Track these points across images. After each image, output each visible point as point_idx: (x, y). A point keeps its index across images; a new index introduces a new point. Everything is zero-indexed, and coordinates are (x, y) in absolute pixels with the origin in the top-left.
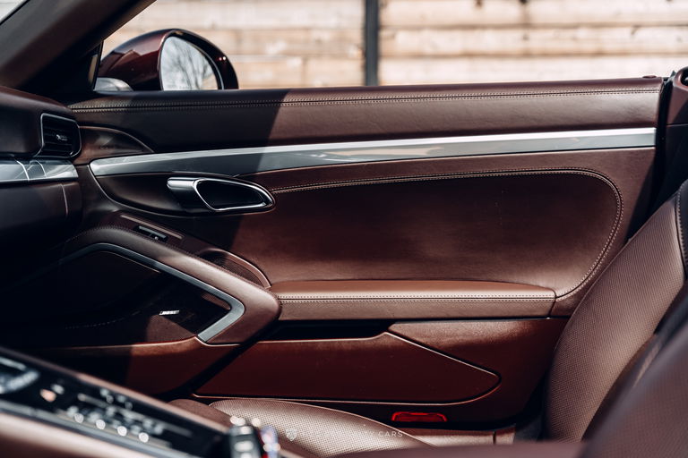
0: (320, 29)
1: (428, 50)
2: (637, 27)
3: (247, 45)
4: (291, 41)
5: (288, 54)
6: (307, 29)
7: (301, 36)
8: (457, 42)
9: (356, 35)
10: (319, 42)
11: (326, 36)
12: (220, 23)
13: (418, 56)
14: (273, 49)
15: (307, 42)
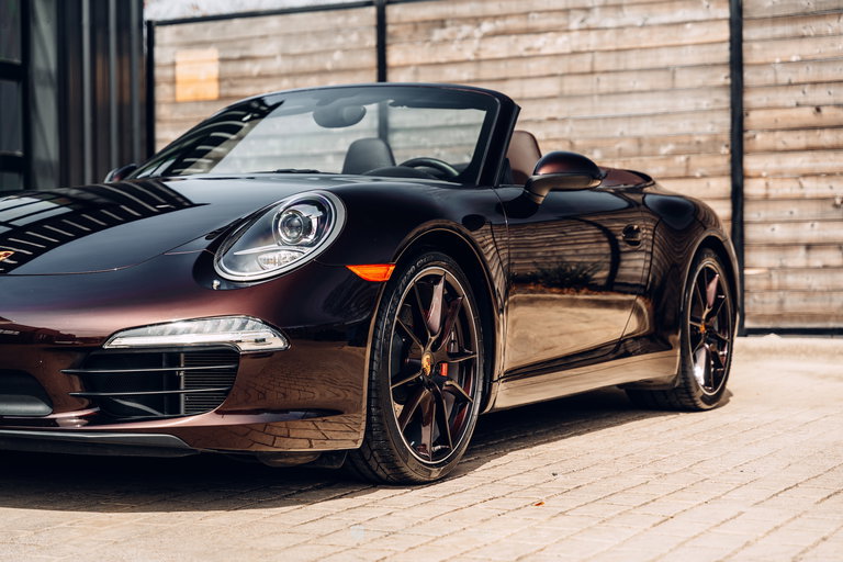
0: (699, 134)
1: (780, 146)
3: (646, 148)
4: (677, 144)
5: (675, 154)
6: (690, 135)
7: (686, 140)
8: (802, 140)
9: (726, 138)
10: (698, 143)
11: (703, 139)
12: (626, 133)
13: (774, 151)
14: (664, 150)
15: (689, 143)
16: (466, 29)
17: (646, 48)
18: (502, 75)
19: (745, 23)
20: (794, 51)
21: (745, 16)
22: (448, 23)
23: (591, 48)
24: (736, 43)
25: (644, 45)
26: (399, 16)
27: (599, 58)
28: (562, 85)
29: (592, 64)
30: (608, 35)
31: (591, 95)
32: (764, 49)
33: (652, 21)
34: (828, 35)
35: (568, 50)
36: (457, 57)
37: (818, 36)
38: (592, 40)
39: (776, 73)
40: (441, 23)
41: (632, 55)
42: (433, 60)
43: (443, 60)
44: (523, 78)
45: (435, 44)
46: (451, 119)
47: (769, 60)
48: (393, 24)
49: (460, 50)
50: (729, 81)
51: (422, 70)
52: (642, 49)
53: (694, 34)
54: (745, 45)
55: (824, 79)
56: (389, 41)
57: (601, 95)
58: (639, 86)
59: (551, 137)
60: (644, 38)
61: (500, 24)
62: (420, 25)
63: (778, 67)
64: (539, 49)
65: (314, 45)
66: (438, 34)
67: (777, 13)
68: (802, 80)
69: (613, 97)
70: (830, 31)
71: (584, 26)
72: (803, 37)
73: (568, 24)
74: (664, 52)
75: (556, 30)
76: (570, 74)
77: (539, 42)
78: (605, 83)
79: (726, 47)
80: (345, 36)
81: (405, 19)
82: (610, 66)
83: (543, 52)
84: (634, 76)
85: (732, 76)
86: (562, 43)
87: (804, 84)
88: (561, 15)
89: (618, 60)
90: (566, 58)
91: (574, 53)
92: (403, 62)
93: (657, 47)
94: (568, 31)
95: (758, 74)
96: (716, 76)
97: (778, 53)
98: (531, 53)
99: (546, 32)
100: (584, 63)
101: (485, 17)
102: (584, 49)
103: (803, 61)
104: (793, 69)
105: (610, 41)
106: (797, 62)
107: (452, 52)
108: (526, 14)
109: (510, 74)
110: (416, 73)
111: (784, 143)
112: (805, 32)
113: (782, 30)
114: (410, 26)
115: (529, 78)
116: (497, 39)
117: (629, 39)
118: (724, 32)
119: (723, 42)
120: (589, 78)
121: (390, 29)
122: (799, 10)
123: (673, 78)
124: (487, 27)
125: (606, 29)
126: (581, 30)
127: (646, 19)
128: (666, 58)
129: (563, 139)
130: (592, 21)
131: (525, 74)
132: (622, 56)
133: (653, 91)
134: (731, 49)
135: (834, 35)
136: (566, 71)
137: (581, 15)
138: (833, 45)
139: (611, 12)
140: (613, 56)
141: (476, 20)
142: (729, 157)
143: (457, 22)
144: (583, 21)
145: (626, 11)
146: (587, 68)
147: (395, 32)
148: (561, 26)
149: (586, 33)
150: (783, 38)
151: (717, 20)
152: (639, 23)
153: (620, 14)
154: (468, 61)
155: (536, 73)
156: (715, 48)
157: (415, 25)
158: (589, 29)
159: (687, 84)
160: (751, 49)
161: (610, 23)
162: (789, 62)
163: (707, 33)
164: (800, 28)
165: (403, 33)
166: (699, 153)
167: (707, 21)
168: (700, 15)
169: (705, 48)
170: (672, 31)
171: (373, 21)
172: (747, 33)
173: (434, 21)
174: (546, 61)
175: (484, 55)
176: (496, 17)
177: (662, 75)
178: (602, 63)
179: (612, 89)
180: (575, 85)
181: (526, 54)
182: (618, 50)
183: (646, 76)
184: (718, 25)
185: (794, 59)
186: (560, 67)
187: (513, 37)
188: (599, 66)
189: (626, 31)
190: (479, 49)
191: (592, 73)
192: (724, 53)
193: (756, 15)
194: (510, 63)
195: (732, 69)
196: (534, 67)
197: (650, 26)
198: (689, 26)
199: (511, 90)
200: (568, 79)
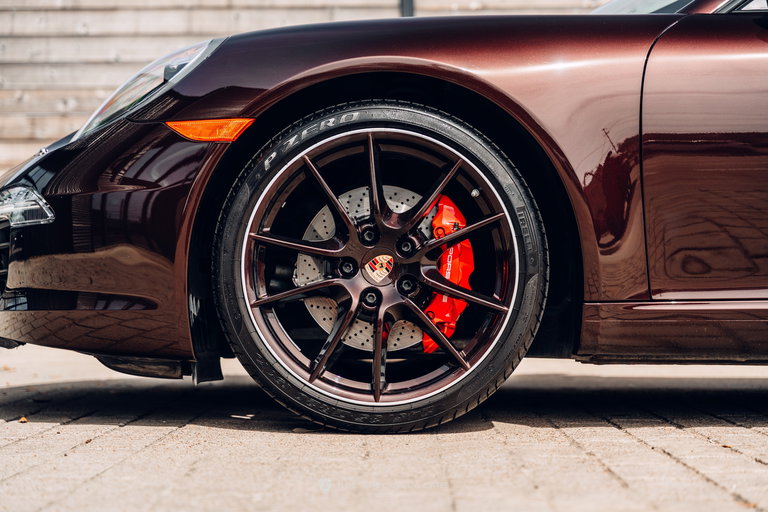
18: (112, 4)
28: (190, 20)
44: (138, 9)
76: (200, 8)
78: (246, 21)
115: (146, 9)
120: (226, 14)
131: (140, 4)
136: (196, 3)
155: (157, 4)
180: (206, 21)
191: (229, 7)
199: (121, 23)
200: (197, 14)
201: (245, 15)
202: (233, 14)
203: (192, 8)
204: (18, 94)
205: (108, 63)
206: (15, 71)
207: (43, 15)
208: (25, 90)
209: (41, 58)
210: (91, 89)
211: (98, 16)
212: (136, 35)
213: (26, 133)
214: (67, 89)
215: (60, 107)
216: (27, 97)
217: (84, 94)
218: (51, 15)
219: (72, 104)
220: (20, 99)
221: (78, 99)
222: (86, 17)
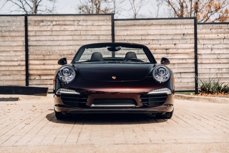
2: (155, 49)
10: (105, 52)
15: (103, 52)
16: (49, 23)
17: (93, 30)
18: (58, 34)
19: (115, 26)
20: (125, 33)
21: (115, 25)
22: (44, 21)
23: (80, 30)
24: (113, 30)
25: (92, 29)
26: (31, 19)
27: (82, 32)
28: (73, 37)
29: (80, 33)
30: (84, 27)
31: (80, 40)
32: (119, 32)
33: (94, 24)
34: (132, 30)
35: (74, 30)
36: (46, 29)
37: (130, 30)
38: (80, 28)
39: (122, 37)
40: (43, 21)
41: (90, 31)
42: (40, 30)
43: (43, 30)
44: (63, 35)
45: (41, 26)
46: (45, 44)
47: (120, 34)
48: (29, 21)
49: (47, 28)
50: (111, 39)
51: (37, 32)
52: (92, 30)
53: (103, 28)
54: (115, 31)
55: (132, 39)
56: (28, 25)
57: (82, 40)
58: (91, 39)
59: (70, 49)
60: (93, 28)
61: (58, 23)
62: (36, 21)
63: (122, 36)
64: (67, 29)
65: (7, 24)
66: (41, 24)
67: (122, 25)
68: (127, 39)
69: (85, 41)
70: (133, 29)
71: (78, 24)
72: (127, 30)
73: (74, 24)
74: (97, 31)
75: (71, 25)
76: (75, 35)
77: (67, 27)
78: (83, 38)
79: (111, 31)
80: (16, 23)
81: (33, 20)
82: (84, 34)
83: (68, 30)
84: (90, 36)
85: (112, 37)
86: (72, 28)
87: (128, 40)
88: (73, 21)
89: (86, 33)
90: (74, 31)
91: (76, 30)
92: (32, 30)
93: (95, 30)
94: (74, 25)
95: (118, 37)
96: (108, 37)
97: (122, 33)
98: (65, 30)
99: (69, 25)
100: (78, 33)
101: (54, 21)
102: (78, 29)
103: (127, 35)
104: (125, 37)
105: (84, 28)
106: (126, 35)
107: (45, 28)
108: (64, 21)
109: (60, 34)
110: (36, 33)
111: (124, 52)
112: (128, 29)
113: (123, 28)
114: (34, 21)
115: (65, 35)
116: (57, 26)
117: (89, 28)
118: (110, 28)
119: (110, 30)
120: (79, 36)
121: (28, 22)
122: (126, 24)
123: (99, 37)
124: (54, 23)
125: (83, 25)
126: (77, 25)
127: (93, 24)
128: (97, 33)
129: (73, 50)
130: (80, 23)
131: (64, 35)
132: (87, 32)
133: (94, 40)
134: (112, 32)
135: (134, 30)
136: (74, 34)
137: (78, 22)
138: (133, 32)
139: (85, 22)
140: (85, 32)
141: (52, 21)
142: (112, 55)
143: (46, 21)
144: (78, 23)
145: (88, 22)
146: (79, 34)
147: (30, 23)
148: (72, 24)
149: (79, 26)
150: (123, 30)
151: (109, 25)
152: (91, 25)
153: (87, 22)
154: (49, 31)
155: (67, 34)
156: (108, 31)
157: (35, 21)
158: (79, 25)
159: (102, 39)
160: (116, 32)
161: (85, 24)
162: (124, 35)
163: (107, 28)
164: (126, 28)
165: (32, 23)
166: (105, 54)
167: (106, 25)
168: (105, 24)
169: (106, 31)
170: (99, 27)
171: (24, 20)
172: (115, 29)
173: (40, 21)
174: (69, 32)
175: (53, 29)
176: (56, 21)
177: (96, 36)
178: (82, 33)
179: (85, 39)
180: (76, 38)
181: (64, 30)
182: (86, 30)
183: (92, 36)
184: (109, 26)
185: (125, 34)
186: (73, 33)
187: (61, 26)
188: (82, 34)
189: (88, 26)
190: (52, 28)
191: (80, 35)
192: (110, 32)
193: (117, 25)
194: (60, 32)
195: (112, 36)
196: (66, 33)
197: (93, 25)
198: (102, 26)
199: (60, 38)
200: (74, 36)
201: (83, 36)
202: (81, 36)
203: (73, 35)
204: (41, 51)
205: (58, 45)
206: (41, 47)
207: (45, 37)
208: (42, 50)
209: (45, 45)
210: (55, 50)
211: (56, 37)
212: (63, 40)
213: (43, 58)
214: (50, 50)
215: (49, 54)
216: (43, 52)
217: (53, 51)
218: (47, 37)
219: (51, 53)
220: (42, 52)
221: (52, 52)
222: (54, 37)
